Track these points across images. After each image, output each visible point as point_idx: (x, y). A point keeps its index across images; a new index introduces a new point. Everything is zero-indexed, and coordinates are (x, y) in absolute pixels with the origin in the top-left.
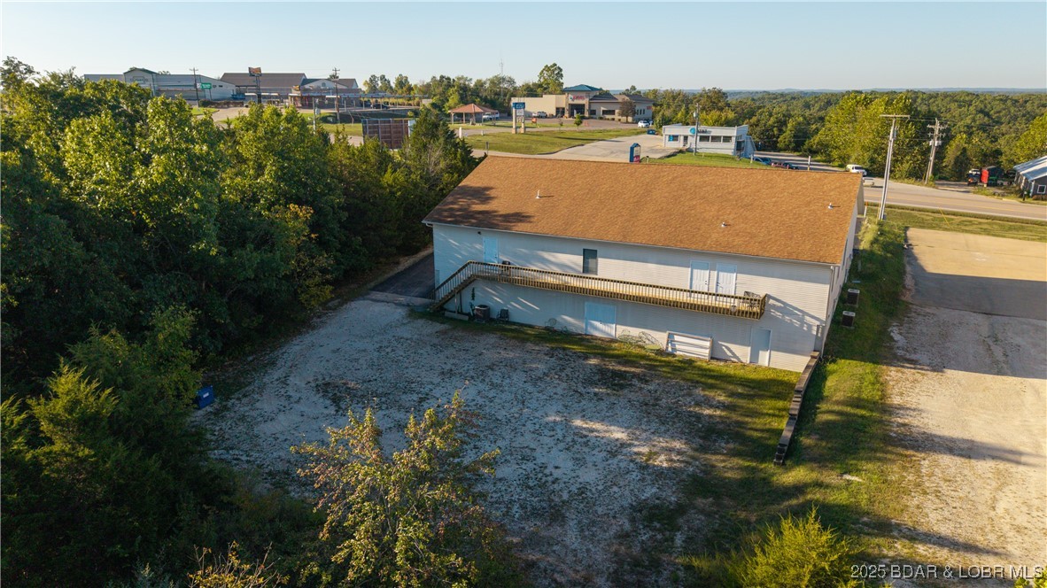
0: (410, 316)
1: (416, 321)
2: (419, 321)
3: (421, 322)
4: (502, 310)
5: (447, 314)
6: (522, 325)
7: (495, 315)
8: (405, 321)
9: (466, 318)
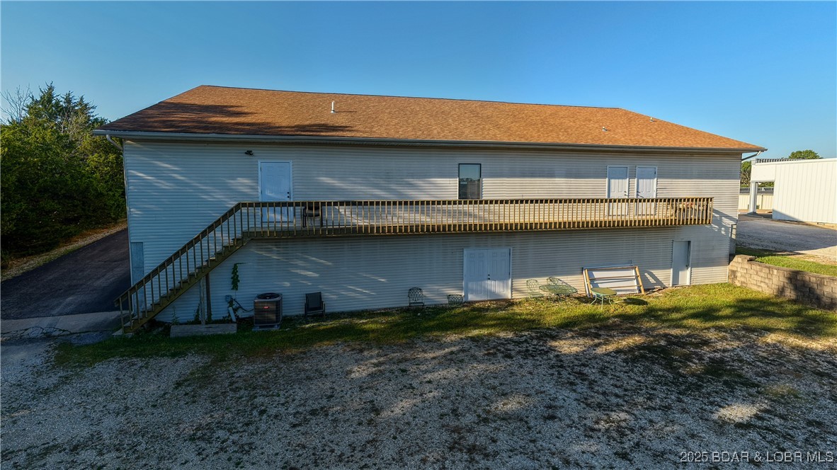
0: (61, 361)
1: (88, 372)
2: (99, 368)
3: (106, 371)
4: (308, 296)
5: (175, 331)
6: (352, 314)
7: (294, 308)
8: (48, 381)
9: (232, 329)
